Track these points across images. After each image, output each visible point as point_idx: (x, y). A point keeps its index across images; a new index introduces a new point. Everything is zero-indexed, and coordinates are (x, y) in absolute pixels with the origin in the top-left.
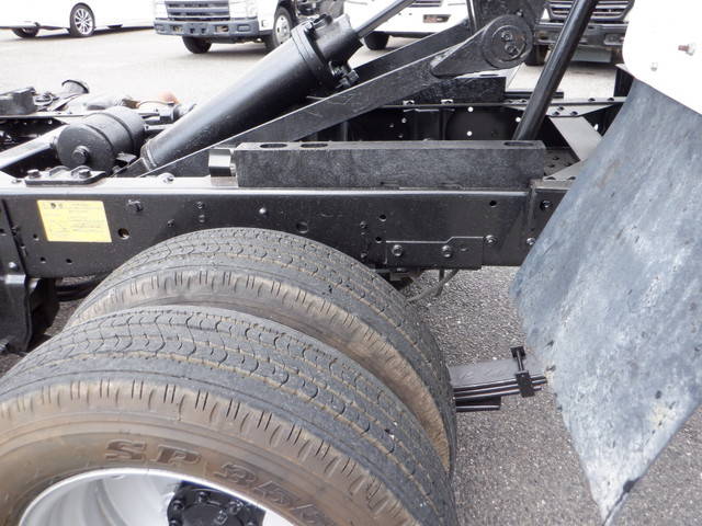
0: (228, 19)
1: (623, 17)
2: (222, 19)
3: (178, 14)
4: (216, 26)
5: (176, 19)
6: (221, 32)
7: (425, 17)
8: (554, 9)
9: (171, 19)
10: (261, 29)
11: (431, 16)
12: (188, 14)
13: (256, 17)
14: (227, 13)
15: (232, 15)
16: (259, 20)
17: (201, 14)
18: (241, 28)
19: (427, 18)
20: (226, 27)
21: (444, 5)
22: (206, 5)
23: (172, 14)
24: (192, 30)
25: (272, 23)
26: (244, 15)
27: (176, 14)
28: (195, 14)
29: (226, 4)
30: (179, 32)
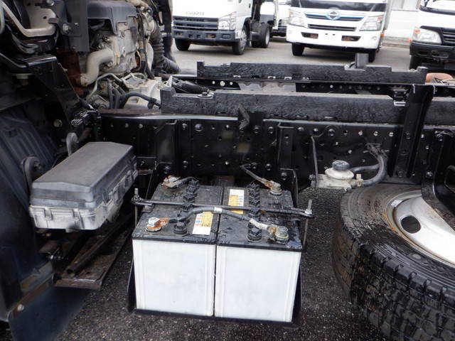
0: (216, 30)
2: (211, 30)
3: (182, 24)
4: (208, 34)
5: (178, 28)
6: (210, 38)
7: (343, 37)
8: (445, 37)
9: (175, 27)
10: (236, 38)
11: (347, 37)
12: (188, 25)
13: (234, 30)
14: (217, 26)
15: (219, 28)
16: (236, 32)
17: (198, 25)
18: (224, 36)
19: (344, 38)
20: (214, 35)
21: (357, 30)
22: (202, 20)
23: (177, 24)
24: (190, 36)
25: (240, 34)
26: (228, 28)
27: (179, 24)
28: (193, 25)
29: (216, 20)
30: (181, 36)
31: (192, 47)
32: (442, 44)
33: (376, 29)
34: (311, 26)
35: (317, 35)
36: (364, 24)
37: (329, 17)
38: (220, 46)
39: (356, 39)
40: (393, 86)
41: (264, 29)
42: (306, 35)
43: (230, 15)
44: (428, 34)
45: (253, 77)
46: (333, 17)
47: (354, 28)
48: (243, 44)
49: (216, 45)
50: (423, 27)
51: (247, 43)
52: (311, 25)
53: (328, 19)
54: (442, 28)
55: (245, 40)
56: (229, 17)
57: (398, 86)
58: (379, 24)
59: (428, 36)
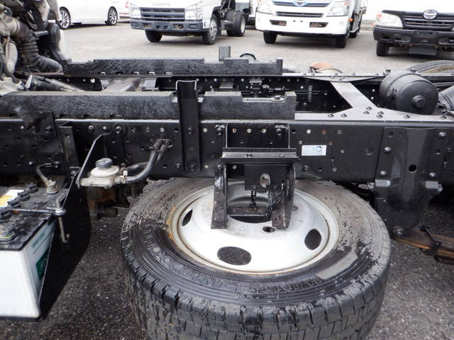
0: (183, 20)
1: (452, 28)
2: (178, 20)
3: (149, 16)
4: (175, 25)
5: (146, 19)
6: (178, 29)
8: (406, 21)
9: (143, 19)
10: (204, 27)
11: (315, 23)
12: (155, 16)
13: (201, 20)
14: (183, 16)
15: (186, 18)
16: (203, 22)
17: (165, 16)
18: (192, 26)
19: (312, 24)
20: (181, 26)
21: (324, 16)
22: (169, 10)
23: (144, 16)
24: (158, 27)
25: (209, 24)
26: (195, 18)
27: (147, 16)
28: (160, 16)
29: (182, 10)
30: (149, 28)
31: (164, 38)
32: (404, 28)
33: (343, 14)
34: (280, 14)
35: (285, 22)
36: (331, 10)
37: (296, 4)
38: (190, 36)
39: (324, 25)
40: (251, 78)
41: (239, 17)
42: (274, 23)
43: (197, 4)
44: (389, 18)
45: (117, 73)
46: (300, 4)
47: (321, 14)
48: (213, 33)
49: (186, 35)
50: (384, 12)
51: (219, 33)
52: (279, 12)
53: (294, 6)
54: (403, 12)
55: (216, 29)
56: (195, 7)
57: (256, 78)
58: (346, 10)
59: (390, 21)
